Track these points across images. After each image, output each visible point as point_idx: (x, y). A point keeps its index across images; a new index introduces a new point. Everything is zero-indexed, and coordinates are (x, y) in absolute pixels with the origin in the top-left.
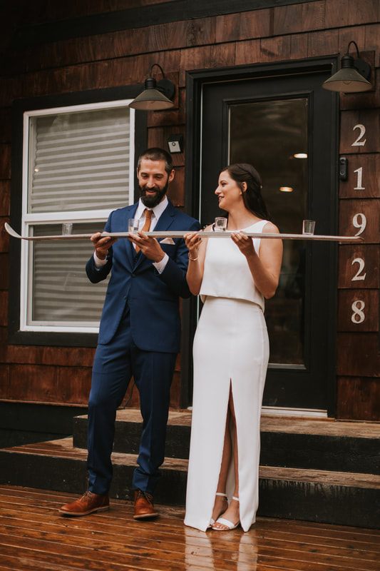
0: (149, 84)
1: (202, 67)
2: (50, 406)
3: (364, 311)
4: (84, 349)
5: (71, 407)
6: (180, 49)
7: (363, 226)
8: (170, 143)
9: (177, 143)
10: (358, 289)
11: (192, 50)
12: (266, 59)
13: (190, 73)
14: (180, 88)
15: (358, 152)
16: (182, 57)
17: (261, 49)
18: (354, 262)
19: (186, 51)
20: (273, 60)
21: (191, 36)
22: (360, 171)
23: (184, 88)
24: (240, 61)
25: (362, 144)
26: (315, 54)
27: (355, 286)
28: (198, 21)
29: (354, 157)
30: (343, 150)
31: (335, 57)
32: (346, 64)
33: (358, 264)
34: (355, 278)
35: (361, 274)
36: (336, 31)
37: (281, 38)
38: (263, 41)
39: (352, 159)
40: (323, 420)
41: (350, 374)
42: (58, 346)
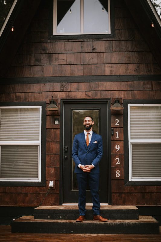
0: (52, 102)
1: (66, 98)
2: (10, 207)
3: (119, 173)
4: (23, 187)
5: (18, 207)
6: (58, 92)
7: (119, 149)
8: (55, 121)
9: (58, 121)
10: (118, 167)
11: (62, 92)
12: (88, 98)
13: (61, 99)
14: (58, 104)
15: (117, 127)
16: (59, 94)
17: (86, 94)
19: (60, 92)
20: (90, 98)
21: (62, 88)
22: (117, 133)
23: (59, 104)
24: (79, 97)
25: (118, 125)
26: (103, 98)
27: (117, 166)
28: (64, 84)
29: (115, 128)
30: (112, 126)
31: (109, 99)
32: (117, 102)
33: (117, 159)
34: (117, 164)
35: (119, 163)
36: (109, 91)
37: (92, 92)
38: (86, 92)
39: (115, 129)
40: (108, 206)
41: (116, 192)
42: (12, 186)
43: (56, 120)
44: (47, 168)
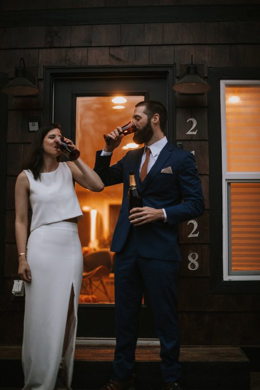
0: (20, 73)
1: (59, 65)
3: (198, 260)
6: (39, 48)
8: (30, 124)
9: (37, 123)
10: (193, 245)
11: (49, 50)
12: (115, 63)
13: (47, 68)
14: (38, 80)
15: (191, 139)
16: (41, 55)
17: (110, 55)
18: (189, 223)
19: (45, 51)
20: (121, 64)
21: (49, 39)
23: (41, 80)
24: (92, 62)
25: (195, 133)
26: (156, 62)
27: (191, 242)
28: (55, 28)
30: (179, 137)
31: (171, 66)
32: (192, 71)
33: (192, 225)
34: (191, 236)
35: (195, 232)
36: (172, 47)
37: (127, 48)
38: (111, 49)
39: (186, 144)
43: (33, 120)
44: (7, 246)
